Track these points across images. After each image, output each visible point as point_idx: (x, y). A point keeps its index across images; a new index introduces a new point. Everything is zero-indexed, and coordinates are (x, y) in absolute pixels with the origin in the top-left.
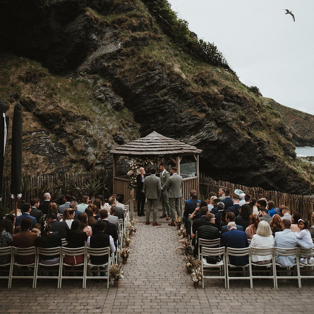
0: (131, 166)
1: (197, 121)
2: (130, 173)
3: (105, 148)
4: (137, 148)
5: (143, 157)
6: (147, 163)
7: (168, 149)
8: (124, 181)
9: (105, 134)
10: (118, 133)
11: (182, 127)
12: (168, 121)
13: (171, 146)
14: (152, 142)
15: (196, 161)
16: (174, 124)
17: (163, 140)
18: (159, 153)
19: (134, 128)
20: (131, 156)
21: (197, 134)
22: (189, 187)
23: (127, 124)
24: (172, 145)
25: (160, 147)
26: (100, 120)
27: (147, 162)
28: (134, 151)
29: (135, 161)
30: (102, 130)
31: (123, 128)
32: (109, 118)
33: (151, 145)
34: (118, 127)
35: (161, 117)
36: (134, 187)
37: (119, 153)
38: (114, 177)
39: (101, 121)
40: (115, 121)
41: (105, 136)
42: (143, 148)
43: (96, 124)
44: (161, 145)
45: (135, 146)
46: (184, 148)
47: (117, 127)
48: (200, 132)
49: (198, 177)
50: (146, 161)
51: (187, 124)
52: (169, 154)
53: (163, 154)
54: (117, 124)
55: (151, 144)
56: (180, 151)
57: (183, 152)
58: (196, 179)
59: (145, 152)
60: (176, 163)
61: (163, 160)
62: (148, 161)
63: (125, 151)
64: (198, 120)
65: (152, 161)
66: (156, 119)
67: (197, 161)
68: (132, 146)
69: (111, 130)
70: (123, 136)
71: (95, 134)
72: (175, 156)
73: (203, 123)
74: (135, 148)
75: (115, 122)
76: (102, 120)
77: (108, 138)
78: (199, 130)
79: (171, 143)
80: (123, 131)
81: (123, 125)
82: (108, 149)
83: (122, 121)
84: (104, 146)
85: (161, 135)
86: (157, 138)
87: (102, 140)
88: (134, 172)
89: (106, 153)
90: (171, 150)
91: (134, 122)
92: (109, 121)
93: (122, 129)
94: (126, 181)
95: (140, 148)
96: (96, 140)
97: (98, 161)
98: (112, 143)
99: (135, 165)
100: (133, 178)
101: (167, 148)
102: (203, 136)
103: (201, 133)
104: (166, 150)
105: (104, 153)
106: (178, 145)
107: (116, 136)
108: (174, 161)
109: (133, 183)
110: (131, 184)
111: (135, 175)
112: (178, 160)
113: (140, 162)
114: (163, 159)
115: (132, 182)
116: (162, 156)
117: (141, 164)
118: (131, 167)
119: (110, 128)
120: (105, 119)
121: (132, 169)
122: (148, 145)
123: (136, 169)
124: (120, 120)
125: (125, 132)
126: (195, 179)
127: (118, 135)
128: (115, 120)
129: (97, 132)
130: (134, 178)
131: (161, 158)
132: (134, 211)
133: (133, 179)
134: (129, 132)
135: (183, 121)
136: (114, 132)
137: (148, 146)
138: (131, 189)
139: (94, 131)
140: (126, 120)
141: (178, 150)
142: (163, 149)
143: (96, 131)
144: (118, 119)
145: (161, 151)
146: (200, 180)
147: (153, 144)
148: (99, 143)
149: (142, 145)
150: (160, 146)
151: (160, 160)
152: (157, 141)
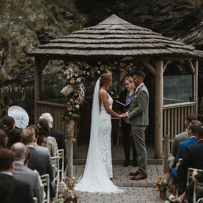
0: (68, 77)
1: (188, 13)
2: (65, 90)
3: (23, 54)
4: (81, 43)
5: (93, 61)
6: (99, 72)
7: (141, 45)
8: (56, 107)
9: (22, 29)
10: (47, 28)
11: (160, 22)
12: (136, 11)
13: (147, 40)
14: (110, 34)
15: (193, 74)
16: (147, 17)
17: (131, 29)
18: (124, 53)
19: (75, 22)
20: (68, 59)
21: (187, 36)
22: (179, 120)
23: (63, 14)
24: (150, 40)
25: (125, 43)
26: (14, 4)
27: (99, 70)
28: (75, 48)
29: (76, 69)
30: (17, 22)
31: (55, 20)
32: (30, 2)
33: (107, 38)
34: (47, 17)
35: (123, 4)
36: (75, 119)
37: (46, 53)
38: (37, 100)
39: (15, 7)
40: (40, 6)
41: (22, 32)
42: (92, 43)
43: (6, 12)
44: (127, 38)
45: (77, 40)
46: (172, 45)
47: (45, 17)
48: (192, 32)
49: (195, 104)
50: (97, 68)
51: (170, 17)
52: (144, 55)
53: (131, 56)
54: (44, 13)
55: (108, 36)
56: (164, 51)
57: (170, 52)
58: (192, 108)
59: (95, 51)
60: (155, 73)
61: (131, 67)
62: (102, 68)
63: (57, 50)
64: (189, 10)
65: (110, 68)
66: (115, 7)
67: (195, 73)
68: (70, 41)
69: (34, 23)
70: (55, 35)
71: (5, 29)
72: (155, 59)
73: (198, 16)
74: (76, 43)
75: (42, 9)
76: (17, 4)
77: (27, 36)
78: (190, 29)
79: (147, 36)
80: (56, 25)
81: (56, 15)
82: (27, 56)
83: (53, 9)
84: (20, 51)
85: (127, 22)
86: (120, 27)
87: (17, 40)
88: (75, 88)
89: (24, 63)
90: (146, 48)
91: (76, 11)
92: (31, 6)
93: (53, 22)
94: (60, 108)
95: (87, 43)
96: (6, 40)
97: (9, 77)
98: (35, 46)
99: (76, 75)
100: (71, 100)
101: (138, 45)
102: (198, 38)
103: (195, 34)
104: (138, 48)
105: (20, 63)
106: (160, 40)
107: (43, 33)
108: (153, 70)
109: (72, 111)
110: (68, 112)
111: (76, 94)
112: (160, 68)
113: (85, 70)
114: (132, 64)
115: (70, 109)
116: (130, 58)
117: (88, 73)
118: (69, 80)
119: (32, 18)
120: (24, 4)
121: (70, 84)
122: (102, 39)
123: (79, 83)
124: (50, 6)
125: (59, 27)
126: (191, 106)
127: (47, 32)
128: (42, 5)
129: (9, 25)
130: (74, 100)
131: (127, 63)
132: (73, 164)
133: (71, 103)
134: (67, 28)
135: (164, 11)
136: (39, 26)
137: (102, 41)
138: (67, 122)
139: (3, 24)
140: (61, 7)
141: (161, 48)
142: (130, 45)
143: (7, 23)
144: (46, 5)
145: (128, 48)
146: (199, 108)
147: (112, 36)
148: (13, 44)
149: (90, 38)
150: (126, 40)
151: (125, 67)
152: (119, 31)
